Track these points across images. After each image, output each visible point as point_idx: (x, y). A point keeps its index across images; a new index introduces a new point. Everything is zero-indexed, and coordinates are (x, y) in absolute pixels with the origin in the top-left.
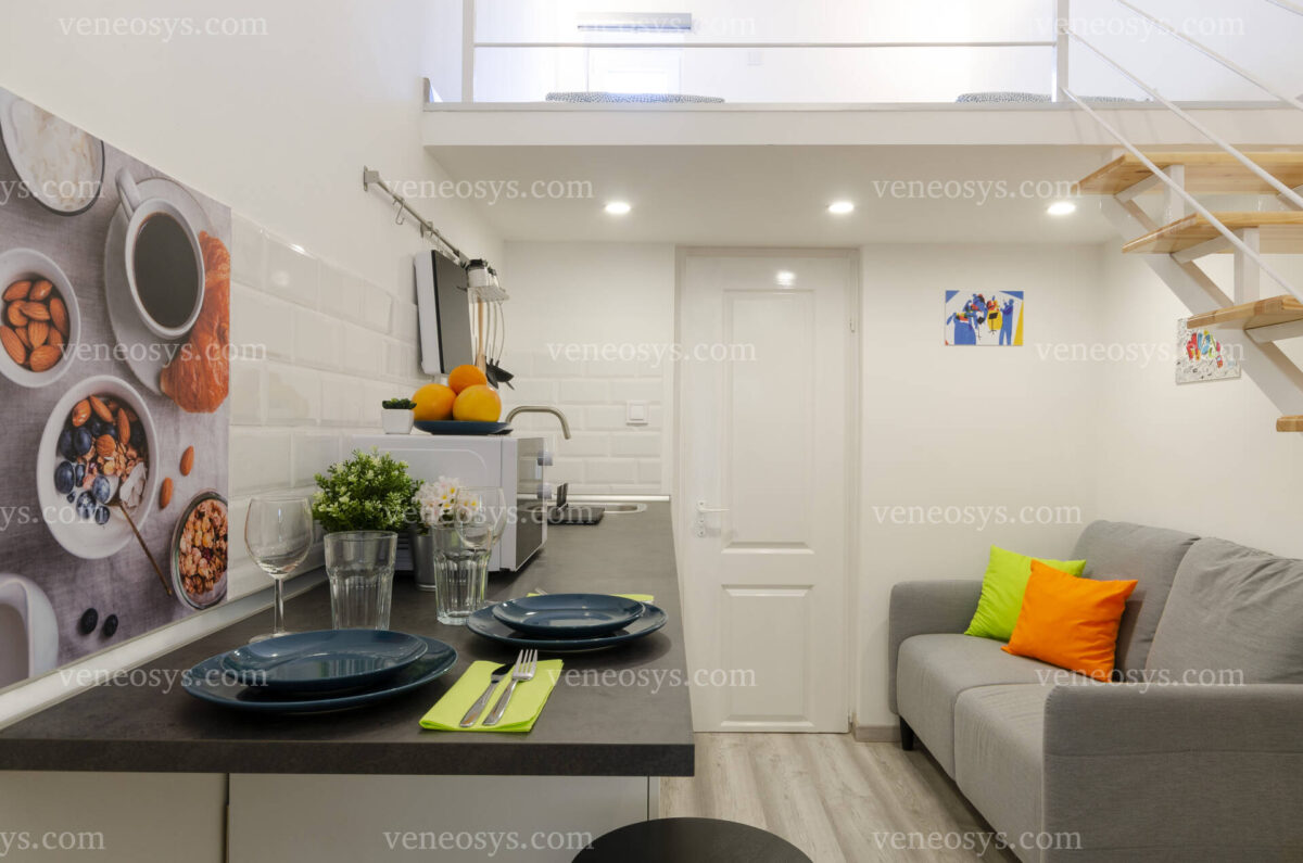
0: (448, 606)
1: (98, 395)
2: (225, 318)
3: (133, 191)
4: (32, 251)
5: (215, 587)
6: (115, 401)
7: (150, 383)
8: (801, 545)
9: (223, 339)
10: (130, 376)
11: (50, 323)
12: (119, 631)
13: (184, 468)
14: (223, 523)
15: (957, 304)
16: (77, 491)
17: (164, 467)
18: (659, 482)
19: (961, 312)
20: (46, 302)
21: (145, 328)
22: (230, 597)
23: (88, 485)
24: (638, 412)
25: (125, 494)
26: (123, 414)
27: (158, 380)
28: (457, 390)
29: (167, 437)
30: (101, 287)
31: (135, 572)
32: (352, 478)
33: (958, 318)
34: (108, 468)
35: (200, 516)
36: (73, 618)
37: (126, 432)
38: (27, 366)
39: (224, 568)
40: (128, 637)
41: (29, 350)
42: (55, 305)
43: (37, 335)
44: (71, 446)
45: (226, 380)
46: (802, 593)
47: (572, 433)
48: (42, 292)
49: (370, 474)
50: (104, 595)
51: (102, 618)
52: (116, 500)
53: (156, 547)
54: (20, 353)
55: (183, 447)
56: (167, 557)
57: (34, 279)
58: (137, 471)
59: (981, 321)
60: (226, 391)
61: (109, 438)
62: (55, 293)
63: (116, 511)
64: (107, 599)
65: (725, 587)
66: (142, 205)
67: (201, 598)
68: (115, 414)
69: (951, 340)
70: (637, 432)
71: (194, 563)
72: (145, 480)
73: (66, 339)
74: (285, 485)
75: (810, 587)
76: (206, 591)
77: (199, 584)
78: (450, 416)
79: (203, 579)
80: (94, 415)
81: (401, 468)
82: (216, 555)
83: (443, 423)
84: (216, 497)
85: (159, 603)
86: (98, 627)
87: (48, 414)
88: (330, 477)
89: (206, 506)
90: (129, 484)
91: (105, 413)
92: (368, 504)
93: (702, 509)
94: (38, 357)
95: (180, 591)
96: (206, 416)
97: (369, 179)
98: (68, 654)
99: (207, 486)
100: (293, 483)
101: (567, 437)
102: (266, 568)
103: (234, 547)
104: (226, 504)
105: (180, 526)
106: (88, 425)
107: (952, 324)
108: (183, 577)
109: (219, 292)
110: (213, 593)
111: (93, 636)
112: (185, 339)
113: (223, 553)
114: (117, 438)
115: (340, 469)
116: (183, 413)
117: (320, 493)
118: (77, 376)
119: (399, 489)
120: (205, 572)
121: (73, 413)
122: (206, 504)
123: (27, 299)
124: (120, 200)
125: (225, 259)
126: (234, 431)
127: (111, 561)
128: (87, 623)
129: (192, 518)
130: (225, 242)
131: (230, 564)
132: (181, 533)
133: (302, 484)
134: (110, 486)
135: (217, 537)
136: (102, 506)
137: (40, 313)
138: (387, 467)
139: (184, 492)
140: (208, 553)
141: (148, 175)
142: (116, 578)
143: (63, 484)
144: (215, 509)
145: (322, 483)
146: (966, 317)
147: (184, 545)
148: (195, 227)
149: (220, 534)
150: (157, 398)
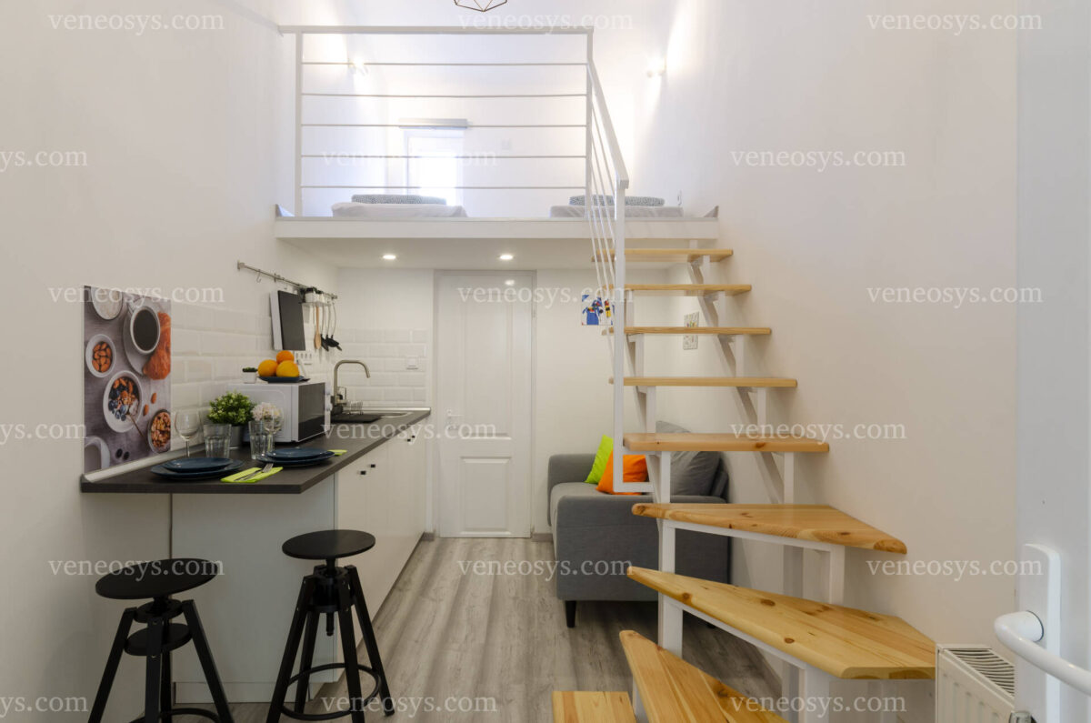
0: (255, 453)
1: (122, 378)
2: (169, 343)
3: (133, 305)
4: (99, 335)
5: (165, 446)
6: (127, 379)
7: (139, 371)
8: (505, 435)
9: (168, 351)
10: (132, 369)
11: (106, 356)
12: (130, 458)
13: (153, 400)
14: (169, 421)
15: (589, 303)
16: (115, 410)
17: (145, 401)
18: (424, 401)
19: (590, 307)
20: (105, 350)
21: (137, 351)
22: (172, 449)
23: (119, 408)
24: (413, 362)
25: (131, 410)
26: (130, 383)
27: (142, 369)
28: (279, 362)
29: (146, 390)
30: (122, 340)
31: (135, 437)
32: (223, 403)
33: (588, 310)
34: (125, 402)
35: (159, 418)
36: (115, 451)
37: (131, 389)
38: (100, 371)
39: (169, 438)
40: (132, 460)
41: (100, 366)
42: (108, 350)
43: (103, 361)
44: (113, 396)
45: (169, 366)
46: (505, 461)
47: (371, 373)
48: (104, 346)
49: (231, 401)
50: (124, 444)
51: (124, 452)
52: (128, 413)
53: (142, 429)
54: (97, 366)
55: (152, 393)
56: (146, 433)
57: (101, 343)
58: (135, 402)
59: (601, 311)
60: (169, 370)
61: (125, 392)
62: (108, 346)
63: (128, 417)
64: (125, 446)
65: (463, 458)
66: (137, 308)
67: (161, 449)
68: (127, 383)
69: (585, 321)
70: (412, 373)
71: (157, 436)
72: (138, 405)
73: (111, 360)
74: (197, 406)
75: (509, 458)
76: (162, 446)
77: (159, 444)
78: (275, 375)
79: (161, 442)
80: (121, 384)
81: (246, 399)
82: (166, 433)
83: (272, 378)
84: (166, 411)
85: (144, 450)
86: (122, 456)
87: (106, 385)
88: (216, 403)
89: (162, 415)
90: (132, 407)
91: (124, 383)
92: (230, 414)
93: (450, 415)
94: (103, 368)
95: (152, 445)
96: (161, 381)
97: (240, 266)
98: (113, 463)
99: (162, 407)
100: (201, 404)
101: (368, 376)
102: (183, 437)
103: (173, 431)
104: (169, 413)
105: (151, 422)
106: (119, 388)
107: (586, 313)
108: (153, 441)
109: (166, 333)
110: (165, 448)
111: (121, 458)
112: (152, 354)
113: (169, 433)
114: (128, 391)
115: (220, 399)
116: (152, 381)
117: (210, 409)
118: (115, 372)
119: (245, 407)
120: (162, 439)
121: (114, 384)
122: (162, 414)
123: (100, 350)
124: (128, 310)
125: (168, 320)
126: (173, 386)
127: (126, 434)
128: (119, 454)
129: (156, 419)
130: (168, 314)
131: (172, 436)
132: (151, 425)
133: (204, 405)
134: (126, 408)
135: (166, 426)
136: (123, 415)
137: (103, 353)
138: (239, 398)
139: (153, 409)
140: (162, 432)
141: (137, 298)
142: (128, 439)
143: (111, 408)
144: (165, 416)
145: (212, 405)
146: (593, 310)
147: (153, 429)
148: (156, 311)
149: (167, 425)
150: (142, 376)
